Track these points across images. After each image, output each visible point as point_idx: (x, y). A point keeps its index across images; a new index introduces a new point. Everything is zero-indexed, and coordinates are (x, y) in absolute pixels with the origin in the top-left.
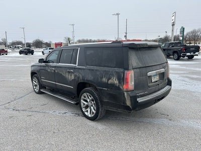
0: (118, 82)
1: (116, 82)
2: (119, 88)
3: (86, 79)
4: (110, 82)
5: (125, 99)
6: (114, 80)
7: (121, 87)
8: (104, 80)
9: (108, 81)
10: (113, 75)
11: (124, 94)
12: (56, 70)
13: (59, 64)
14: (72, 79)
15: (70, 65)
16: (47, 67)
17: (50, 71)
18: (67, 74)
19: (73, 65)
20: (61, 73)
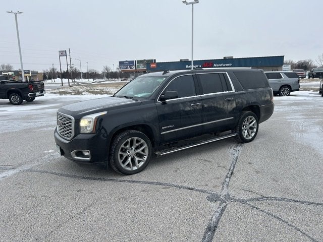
7: (271, 101)
8: (263, 98)
12: (205, 103)
13: (205, 95)
14: (233, 107)
15: (223, 92)
16: (180, 105)
17: (192, 109)
18: (226, 104)
19: (228, 92)
20: (216, 105)
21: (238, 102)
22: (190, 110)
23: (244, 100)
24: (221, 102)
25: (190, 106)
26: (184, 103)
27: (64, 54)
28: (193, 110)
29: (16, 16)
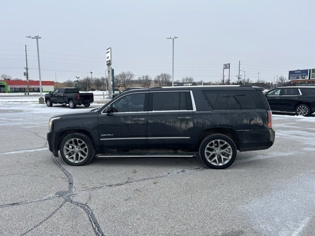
0: (262, 122)
1: (260, 122)
2: (263, 127)
3: (218, 124)
4: (252, 122)
5: (270, 135)
6: (258, 120)
7: (266, 126)
8: (245, 121)
9: (250, 122)
10: (255, 116)
11: (269, 131)
12: (150, 119)
13: (153, 111)
14: (189, 127)
15: (179, 111)
16: (122, 118)
17: (133, 122)
18: (179, 122)
19: (186, 111)
20: (164, 122)
21: (197, 122)
22: (131, 124)
23: (207, 121)
24: (171, 120)
25: (131, 121)
26: (126, 117)
27: (228, 66)
28: (134, 124)
29: (173, 41)
